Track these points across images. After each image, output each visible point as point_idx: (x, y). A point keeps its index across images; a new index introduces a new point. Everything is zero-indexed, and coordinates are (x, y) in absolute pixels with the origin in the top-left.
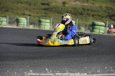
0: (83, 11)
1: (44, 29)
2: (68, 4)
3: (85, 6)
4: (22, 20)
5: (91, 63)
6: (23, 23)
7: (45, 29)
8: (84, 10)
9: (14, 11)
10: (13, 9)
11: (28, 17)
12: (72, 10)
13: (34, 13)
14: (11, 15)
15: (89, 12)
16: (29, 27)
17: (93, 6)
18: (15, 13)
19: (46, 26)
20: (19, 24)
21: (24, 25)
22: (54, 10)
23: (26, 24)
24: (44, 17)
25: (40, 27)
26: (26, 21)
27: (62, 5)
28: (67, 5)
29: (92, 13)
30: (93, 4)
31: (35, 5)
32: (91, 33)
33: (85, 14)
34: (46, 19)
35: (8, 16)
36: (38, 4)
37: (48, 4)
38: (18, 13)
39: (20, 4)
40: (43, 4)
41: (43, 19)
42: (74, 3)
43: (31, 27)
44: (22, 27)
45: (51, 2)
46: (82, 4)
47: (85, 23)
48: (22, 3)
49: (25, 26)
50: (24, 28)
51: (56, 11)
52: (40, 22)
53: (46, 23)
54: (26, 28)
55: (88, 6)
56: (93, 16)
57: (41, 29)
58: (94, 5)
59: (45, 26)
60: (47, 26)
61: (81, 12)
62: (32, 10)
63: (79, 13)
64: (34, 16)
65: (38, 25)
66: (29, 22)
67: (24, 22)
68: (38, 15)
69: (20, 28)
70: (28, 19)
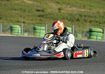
0: (80, 17)
1: (39, 37)
2: (64, 10)
3: (82, 11)
4: (16, 27)
6: (17, 31)
7: (41, 37)
9: (8, 18)
10: (6, 17)
11: (22, 24)
12: (69, 16)
13: (28, 20)
14: (5, 22)
15: (86, 18)
16: (23, 35)
17: (90, 12)
18: (8, 20)
20: (13, 32)
21: (18, 33)
22: (49, 16)
23: (20, 31)
25: (35, 35)
26: (20, 29)
27: (57, 11)
28: (62, 11)
29: (89, 19)
30: (90, 9)
31: (29, 12)
32: (88, 40)
33: (82, 21)
34: (41, 26)
35: (1, 24)
36: (33, 10)
37: (43, 11)
38: (11, 20)
39: (13, 11)
40: (38, 11)
41: (38, 26)
42: (70, 9)
43: (26, 35)
44: (16, 35)
45: (46, 8)
46: (79, 10)
47: (82, 30)
48: (15, 10)
49: (20, 34)
50: (18, 36)
51: (51, 17)
52: (35, 29)
54: (20, 36)
55: (85, 11)
56: (90, 22)
57: (36, 37)
58: (91, 11)
59: (40, 33)
60: (42, 33)
61: (78, 18)
62: (26, 17)
63: (76, 19)
64: (28, 24)
65: (32, 33)
66: (24, 30)
67: (18, 29)
68: (32, 22)
69: (13, 36)
70: (22, 26)
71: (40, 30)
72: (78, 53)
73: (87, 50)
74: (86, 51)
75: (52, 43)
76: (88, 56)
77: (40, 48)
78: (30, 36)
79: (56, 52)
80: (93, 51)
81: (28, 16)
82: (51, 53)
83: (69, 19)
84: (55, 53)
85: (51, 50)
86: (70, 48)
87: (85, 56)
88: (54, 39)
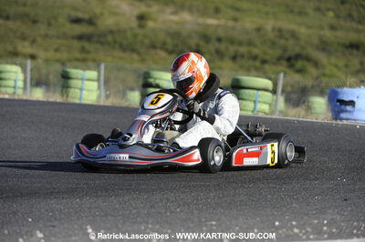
0: (202, 43)
1: (77, 101)
2: (155, 20)
3: (210, 26)
4: (10, 72)
5: (231, 209)
6: (11, 83)
7: (84, 102)
8: (206, 38)
11: (29, 62)
12: (169, 40)
13: (46, 50)
15: (222, 46)
16: (31, 96)
17: (234, 28)
19: (84, 92)
21: (15, 87)
22: (110, 38)
23: (20, 84)
24: (80, 64)
25: (67, 96)
26: (21, 76)
27: (134, 23)
28: (150, 24)
29: (232, 49)
30: (235, 20)
31: (49, 24)
34: (84, 70)
36: (61, 20)
37: (91, 22)
40: (77, 21)
41: (76, 68)
42: (174, 18)
43: (38, 94)
44: (9, 94)
45: (102, 14)
46: (201, 20)
48: (7, 18)
49: (20, 92)
50: (16, 97)
51: (115, 42)
52: (66, 77)
53: (86, 82)
54: (20, 98)
55: (218, 26)
56: (234, 58)
57: (70, 100)
58: (238, 25)
59: (81, 89)
60: (88, 90)
61: (198, 45)
62: (39, 40)
63: (190, 49)
64: (47, 61)
65: (59, 89)
66: (31, 80)
67: (14, 78)
68: (58, 55)
69: (1, 97)
70: (29, 68)
71: (82, 79)
72: (245, 151)
73: (276, 144)
74: (272, 145)
75: (170, 120)
76: (276, 161)
77: (131, 135)
78: (51, 100)
79: (180, 148)
80: (295, 147)
81: (46, 36)
82: (163, 151)
83: (170, 47)
84: (174, 151)
85: (162, 142)
86: (225, 138)
87: (269, 162)
88: (174, 109)
